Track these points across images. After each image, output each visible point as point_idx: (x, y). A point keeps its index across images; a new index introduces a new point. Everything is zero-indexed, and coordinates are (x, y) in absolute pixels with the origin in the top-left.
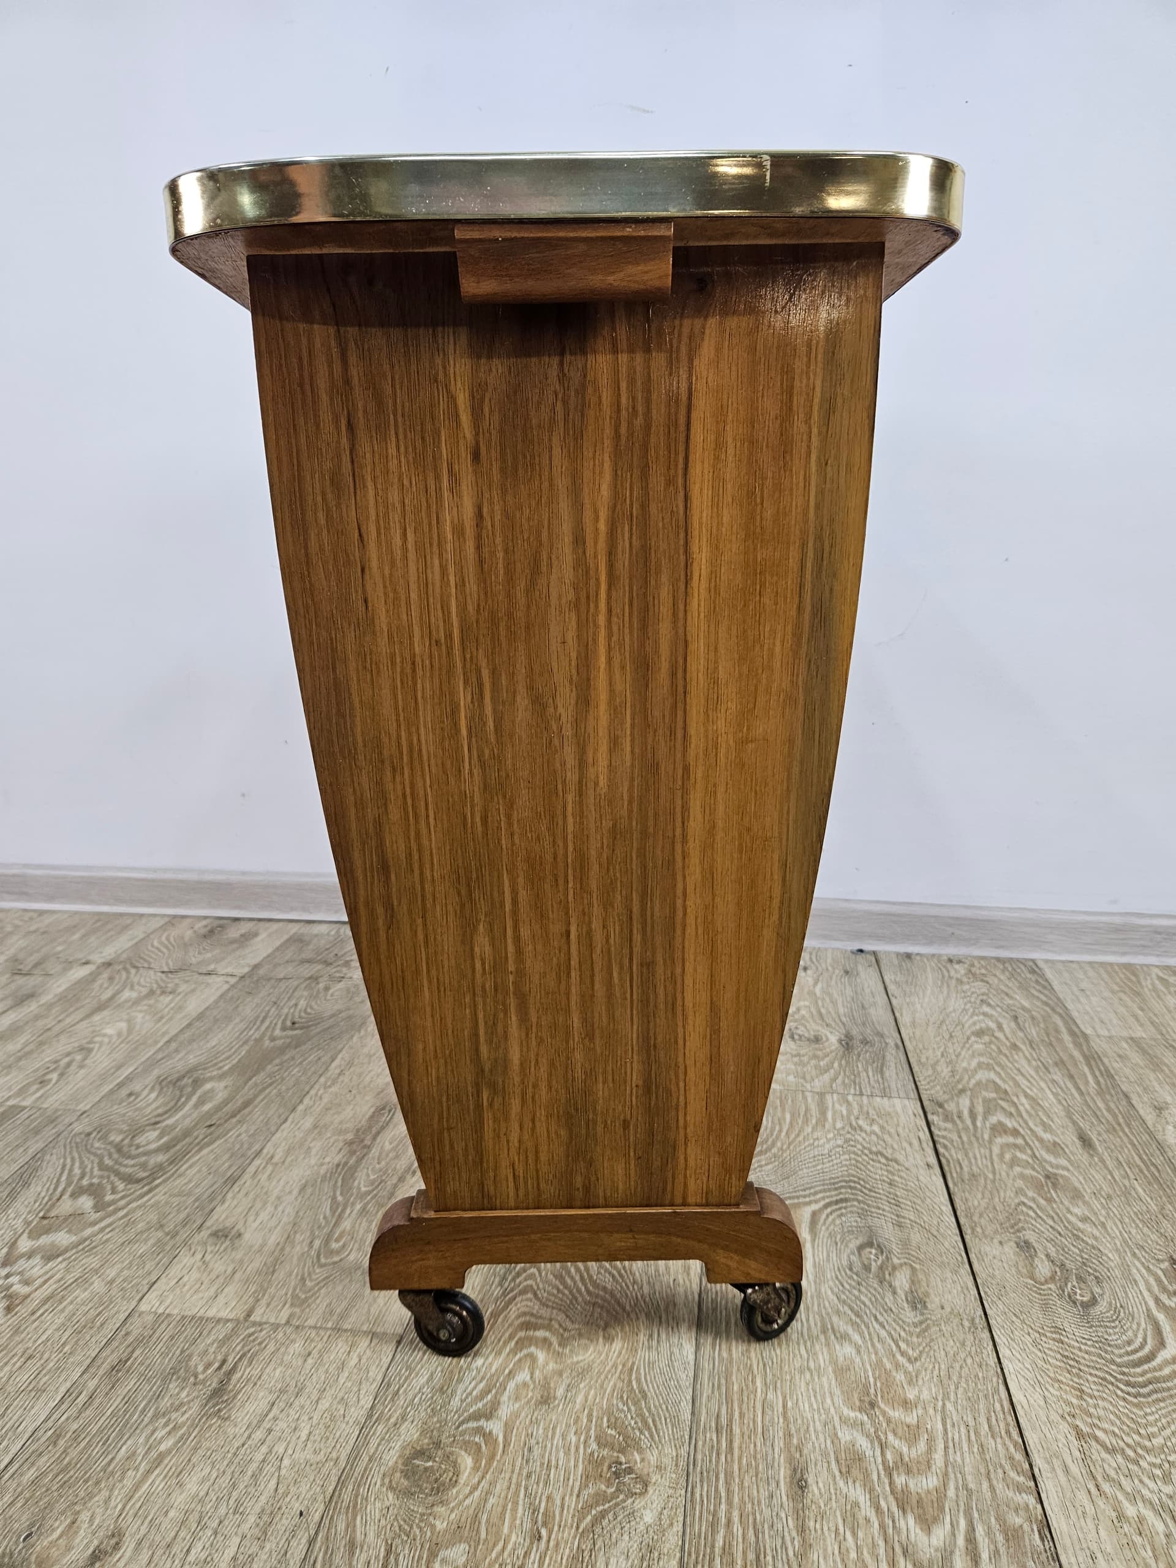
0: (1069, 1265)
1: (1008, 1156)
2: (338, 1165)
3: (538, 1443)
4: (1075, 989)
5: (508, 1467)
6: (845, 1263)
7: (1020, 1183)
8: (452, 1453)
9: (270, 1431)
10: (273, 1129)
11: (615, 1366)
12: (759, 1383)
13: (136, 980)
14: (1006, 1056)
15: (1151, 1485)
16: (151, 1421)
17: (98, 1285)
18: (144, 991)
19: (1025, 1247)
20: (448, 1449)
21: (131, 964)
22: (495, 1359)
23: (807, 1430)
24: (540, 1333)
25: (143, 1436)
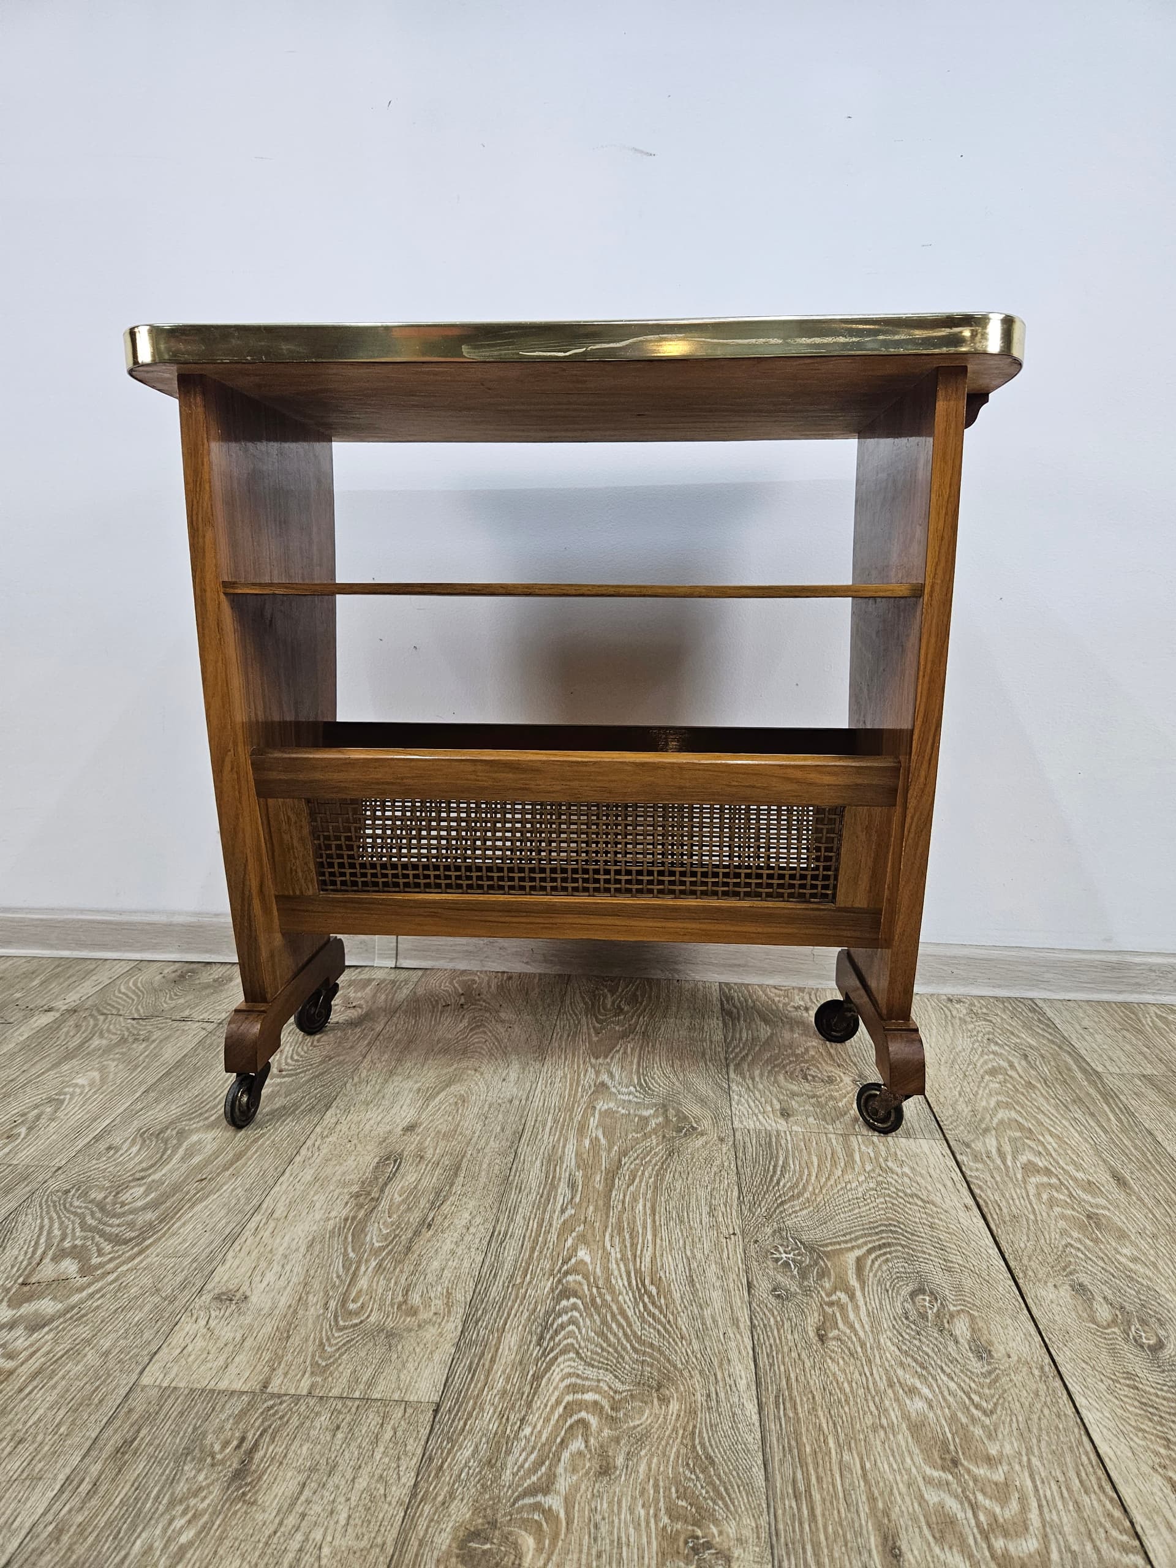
0: (1130, 1308)
1: (1045, 1197)
2: (346, 1220)
3: (604, 1519)
4: (1078, 1027)
5: (574, 1547)
6: (900, 1312)
7: (1062, 1224)
8: (510, 1533)
9: (303, 1516)
10: (271, 1182)
11: (675, 1430)
12: (832, 1444)
13: (105, 1027)
14: (1023, 1094)
16: (167, 1510)
17: (91, 1357)
18: (115, 1039)
19: (1080, 1289)
20: (506, 1529)
21: (98, 1011)
22: (543, 1427)
23: (891, 1493)
24: (589, 1397)
25: (160, 1526)
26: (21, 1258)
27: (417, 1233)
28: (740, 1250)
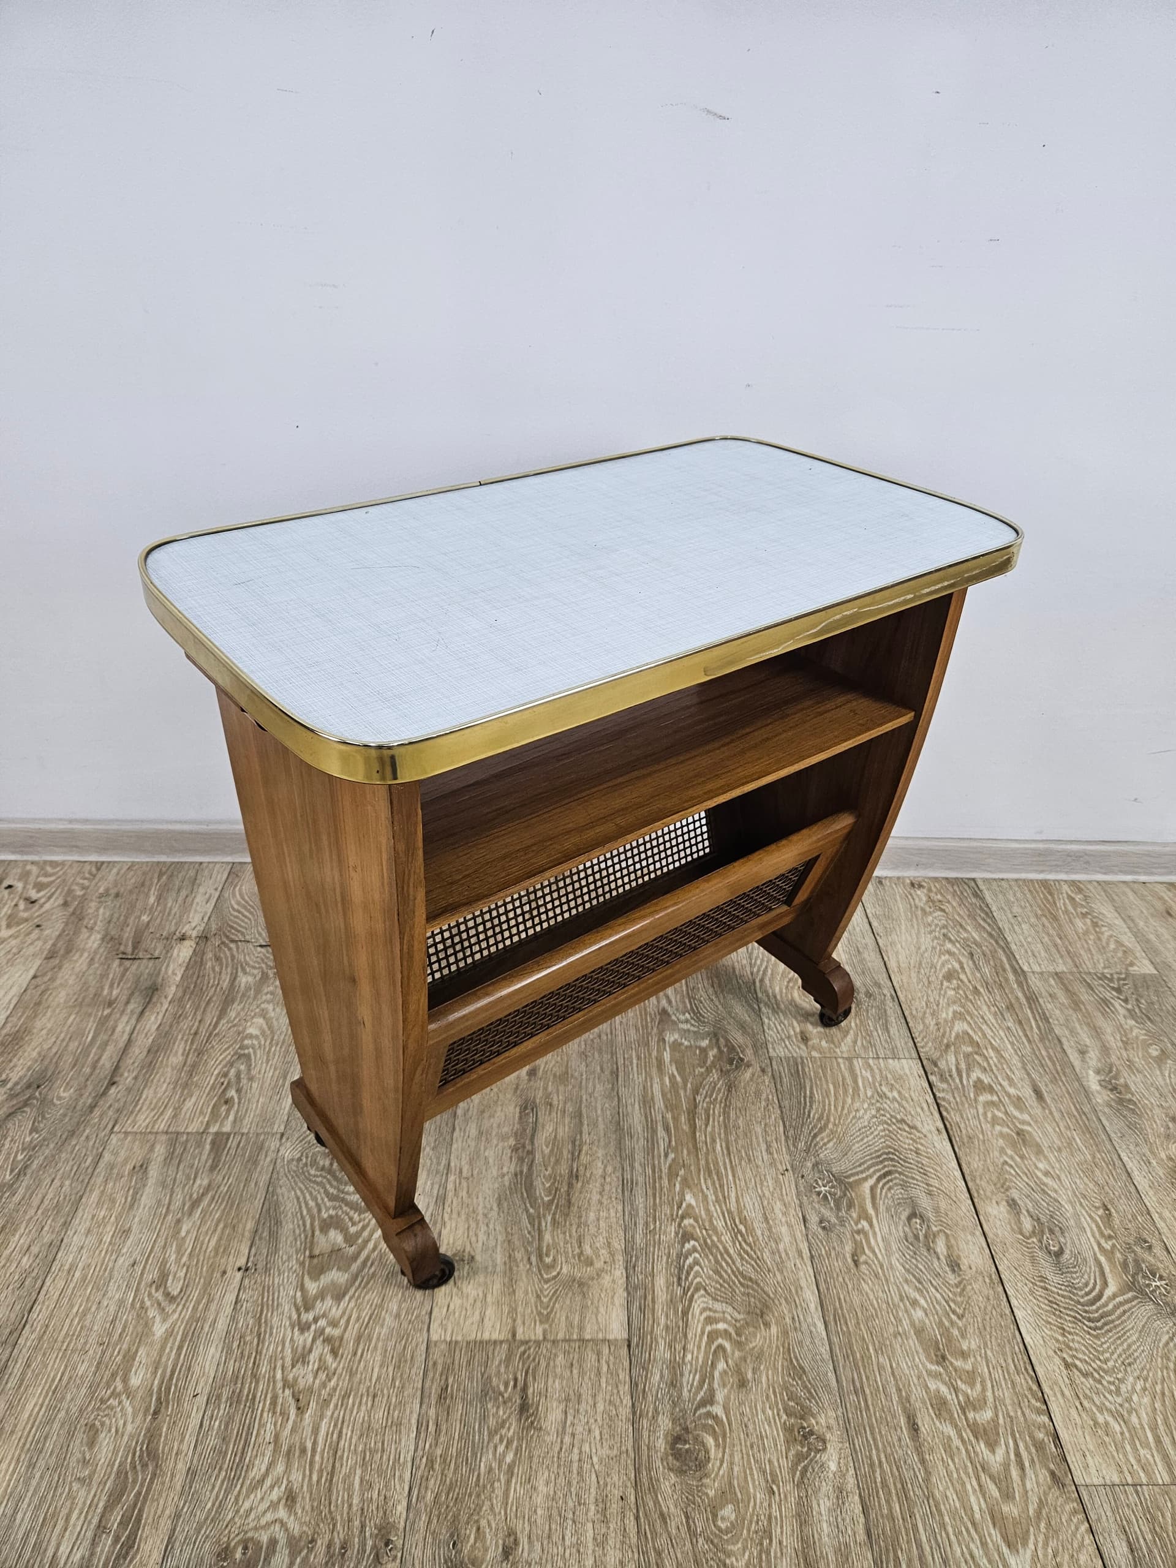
0: (1043, 1219)
1: (989, 1115)
2: (516, 1175)
3: (749, 1420)
4: (1010, 916)
5: (736, 1441)
6: (902, 1234)
7: (1001, 1142)
8: (698, 1435)
9: (573, 1435)
10: (448, 1138)
11: (777, 1347)
12: (871, 1351)
14: (972, 1002)
15: (1110, 1397)
16: (490, 1439)
17: (389, 1320)
19: (1013, 1204)
20: (695, 1433)
21: (227, 937)
22: (698, 1352)
23: (909, 1385)
24: (721, 1326)
25: (490, 1452)
26: (297, 1232)
27: (570, 1185)
28: (793, 1186)
